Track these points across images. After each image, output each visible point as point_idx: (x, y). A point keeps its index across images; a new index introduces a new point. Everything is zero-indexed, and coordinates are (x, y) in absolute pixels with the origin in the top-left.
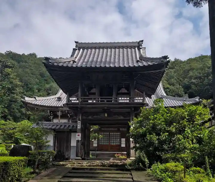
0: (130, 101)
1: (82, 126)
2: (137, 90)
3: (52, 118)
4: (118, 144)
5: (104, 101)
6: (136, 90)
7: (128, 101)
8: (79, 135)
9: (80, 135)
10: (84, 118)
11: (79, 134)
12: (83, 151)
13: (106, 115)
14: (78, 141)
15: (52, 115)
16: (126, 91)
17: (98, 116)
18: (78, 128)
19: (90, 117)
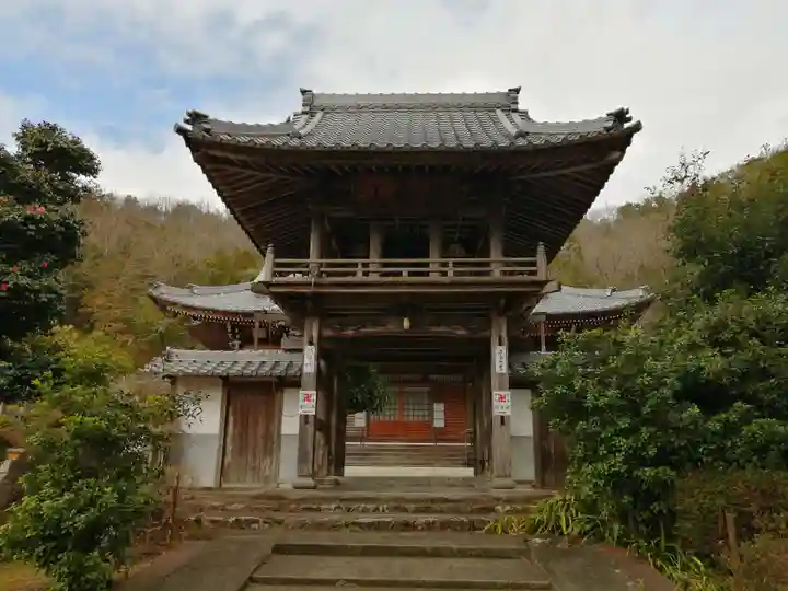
1: (322, 363)
4: (426, 418)
5: (400, 274)
8: (307, 398)
9: (314, 397)
10: (328, 333)
11: (309, 392)
12: (323, 454)
13: (406, 323)
14: (305, 419)
15: (238, 336)
17: (379, 329)
18: (306, 370)
19: (350, 332)
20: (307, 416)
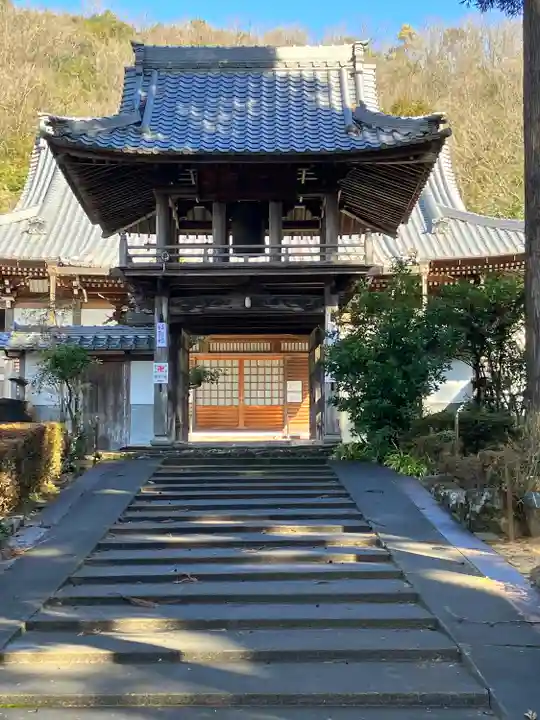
0: (323, 257)
2: (347, 209)
3: (8, 306)
6: (344, 211)
7: (317, 259)
8: (161, 368)
9: (167, 368)
10: (176, 311)
11: (163, 364)
12: (172, 420)
13: (248, 303)
14: (158, 387)
15: (8, 291)
16: (309, 216)
17: (223, 307)
18: (159, 344)
19: (196, 310)
20: (161, 385)
